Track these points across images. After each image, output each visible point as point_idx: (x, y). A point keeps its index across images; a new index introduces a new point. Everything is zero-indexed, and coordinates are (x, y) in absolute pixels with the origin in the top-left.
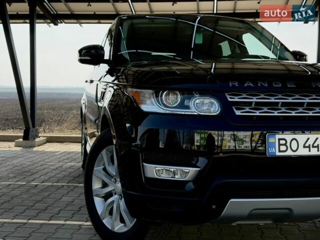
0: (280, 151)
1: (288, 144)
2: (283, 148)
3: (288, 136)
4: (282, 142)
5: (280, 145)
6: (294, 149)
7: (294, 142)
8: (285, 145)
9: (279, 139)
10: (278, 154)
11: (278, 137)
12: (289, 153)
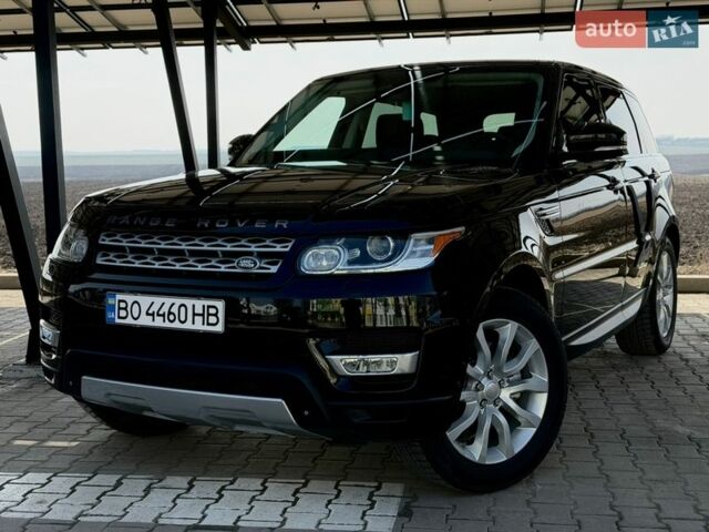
0: (119, 317)
1: (129, 309)
2: (123, 313)
3: (130, 299)
4: (123, 305)
5: (120, 308)
6: (136, 315)
7: (136, 306)
8: (125, 309)
9: (120, 301)
10: (118, 321)
11: (119, 297)
12: (129, 321)
